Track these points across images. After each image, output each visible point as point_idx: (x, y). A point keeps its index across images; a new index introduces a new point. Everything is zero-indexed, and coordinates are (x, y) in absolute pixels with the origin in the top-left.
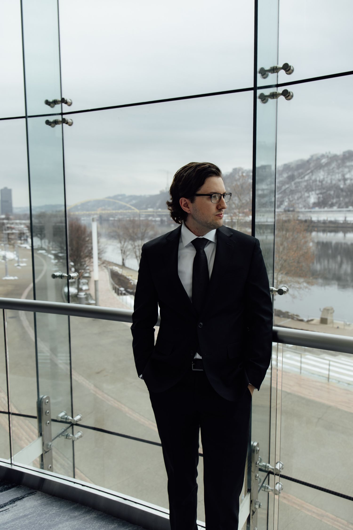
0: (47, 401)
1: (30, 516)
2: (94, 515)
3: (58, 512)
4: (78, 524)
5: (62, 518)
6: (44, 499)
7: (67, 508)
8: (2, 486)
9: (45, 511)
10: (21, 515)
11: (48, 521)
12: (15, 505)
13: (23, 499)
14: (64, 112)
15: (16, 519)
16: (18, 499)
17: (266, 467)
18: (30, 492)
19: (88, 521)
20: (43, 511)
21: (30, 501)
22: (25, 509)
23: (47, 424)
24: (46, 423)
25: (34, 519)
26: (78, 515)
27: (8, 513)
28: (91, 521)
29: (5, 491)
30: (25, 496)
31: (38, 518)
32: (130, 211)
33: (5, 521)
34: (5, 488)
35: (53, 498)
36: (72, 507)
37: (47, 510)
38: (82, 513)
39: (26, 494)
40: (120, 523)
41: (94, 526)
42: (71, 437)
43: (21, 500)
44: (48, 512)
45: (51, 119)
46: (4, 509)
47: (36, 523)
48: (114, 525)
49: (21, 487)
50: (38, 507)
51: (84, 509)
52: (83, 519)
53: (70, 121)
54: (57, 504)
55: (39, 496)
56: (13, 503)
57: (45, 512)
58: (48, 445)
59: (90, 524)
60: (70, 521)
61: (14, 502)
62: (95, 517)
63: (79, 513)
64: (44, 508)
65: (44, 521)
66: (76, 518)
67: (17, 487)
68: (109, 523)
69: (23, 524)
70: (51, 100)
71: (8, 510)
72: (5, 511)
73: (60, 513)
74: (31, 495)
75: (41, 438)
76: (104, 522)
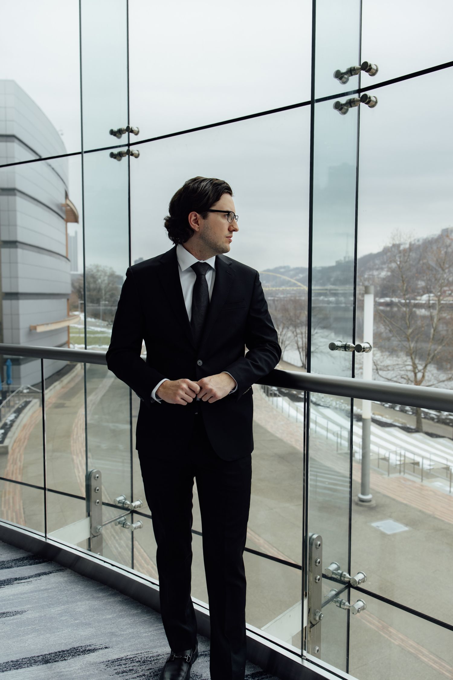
0: (97, 475)
1: (51, 590)
2: (119, 598)
3: (81, 590)
4: (98, 604)
5: (84, 597)
6: (72, 577)
7: (93, 588)
8: (33, 560)
9: (69, 588)
10: (42, 588)
11: (68, 597)
12: (39, 578)
13: (50, 574)
14: (131, 142)
15: (36, 591)
16: (45, 574)
17: (342, 575)
18: (59, 569)
19: (111, 603)
20: (67, 587)
21: (57, 577)
22: (48, 583)
23: (97, 504)
24: (95, 503)
25: (54, 593)
26: (102, 596)
27: (30, 585)
28: (113, 604)
29: (34, 564)
30: (53, 572)
31: (59, 593)
32: (295, 288)
33: (24, 592)
34: (35, 562)
35: (81, 577)
36: (98, 588)
37: (71, 587)
38: (107, 595)
39: (55, 570)
40: (144, 610)
41: (115, 609)
42: (129, 526)
43: (48, 575)
44: (71, 589)
45: (116, 151)
46: (27, 581)
47: (55, 598)
48: (137, 610)
49: (52, 563)
50: (62, 584)
51: (110, 592)
52: (106, 600)
53: (135, 152)
54: (83, 583)
55: (67, 574)
56: (38, 577)
57: (67, 589)
58: (97, 528)
59: (112, 606)
60: (91, 601)
61: (40, 576)
62: (120, 601)
63: (104, 595)
64: (68, 585)
65: (64, 596)
66: (98, 598)
67: (48, 562)
68: (133, 608)
69: (41, 596)
70: (115, 129)
71: (30, 582)
72: (27, 583)
73: (83, 592)
74: (59, 572)
75: (89, 518)
76: (127, 606)
